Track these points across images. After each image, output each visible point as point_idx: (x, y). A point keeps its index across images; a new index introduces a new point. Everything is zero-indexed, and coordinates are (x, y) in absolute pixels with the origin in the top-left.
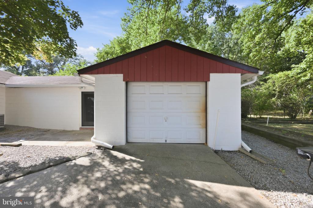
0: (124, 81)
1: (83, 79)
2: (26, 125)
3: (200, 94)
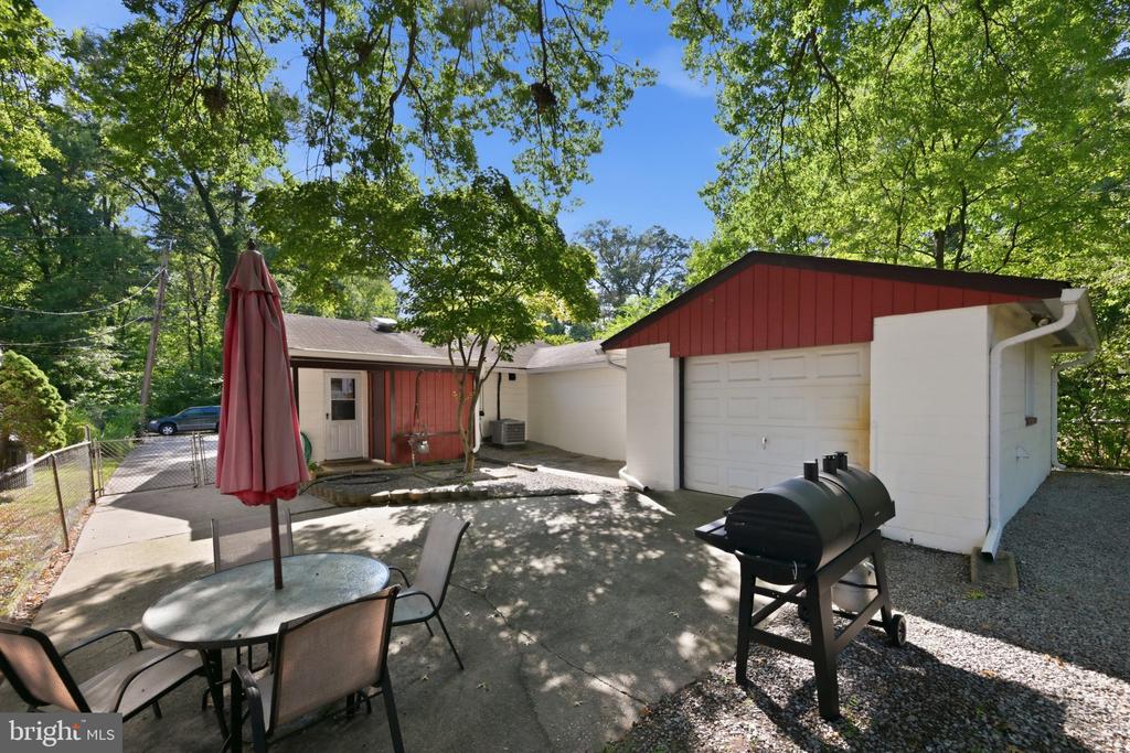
0: (671, 356)
1: (613, 357)
2: (551, 444)
3: (859, 375)
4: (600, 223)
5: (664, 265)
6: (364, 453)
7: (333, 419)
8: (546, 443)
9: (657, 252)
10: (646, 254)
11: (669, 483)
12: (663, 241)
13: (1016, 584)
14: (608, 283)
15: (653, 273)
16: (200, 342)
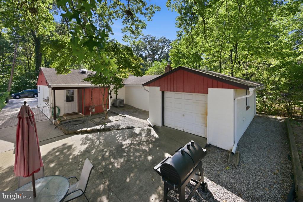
0: (160, 90)
3: (205, 101)
4: (148, 35)
5: (165, 47)
6: (76, 111)
7: (67, 102)
8: (130, 105)
9: (163, 44)
10: (160, 44)
11: (159, 124)
12: (165, 41)
13: (238, 164)
14: (150, 52)
15: (162, 49)
16: (29, 68)
